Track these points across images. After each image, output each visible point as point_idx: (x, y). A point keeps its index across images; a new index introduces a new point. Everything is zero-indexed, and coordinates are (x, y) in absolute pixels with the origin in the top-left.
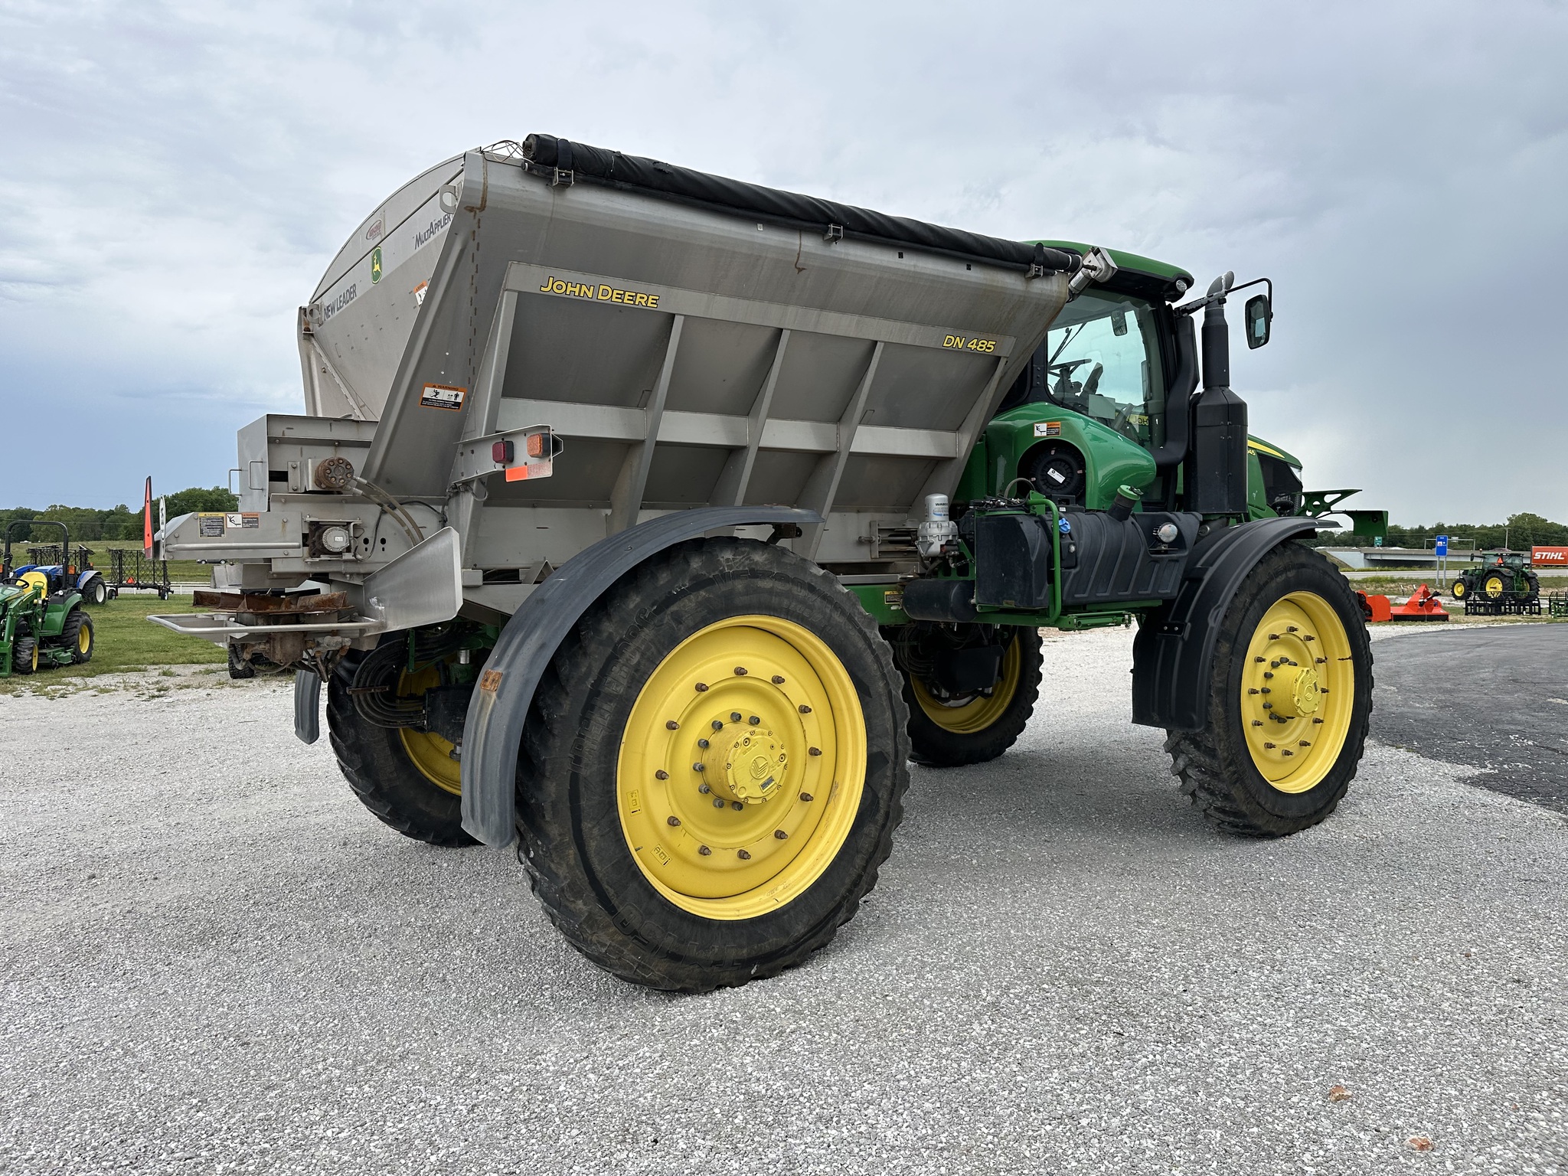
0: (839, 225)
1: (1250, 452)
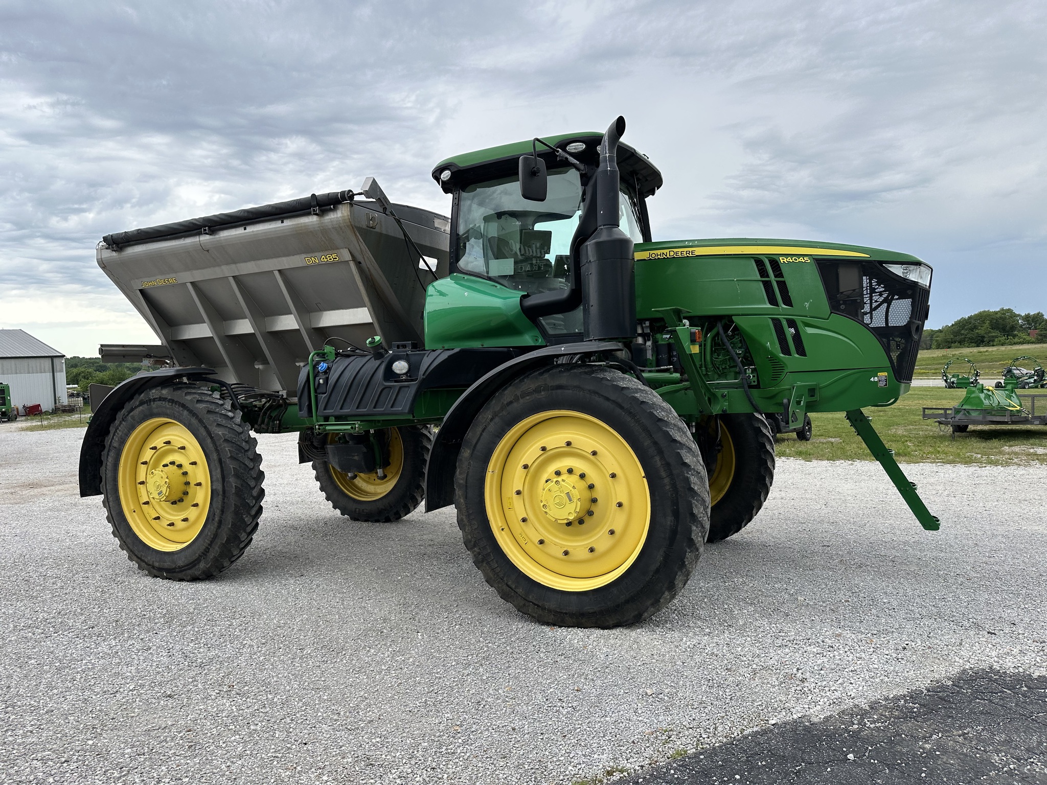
0: (206, 227)
1: (801, 259)
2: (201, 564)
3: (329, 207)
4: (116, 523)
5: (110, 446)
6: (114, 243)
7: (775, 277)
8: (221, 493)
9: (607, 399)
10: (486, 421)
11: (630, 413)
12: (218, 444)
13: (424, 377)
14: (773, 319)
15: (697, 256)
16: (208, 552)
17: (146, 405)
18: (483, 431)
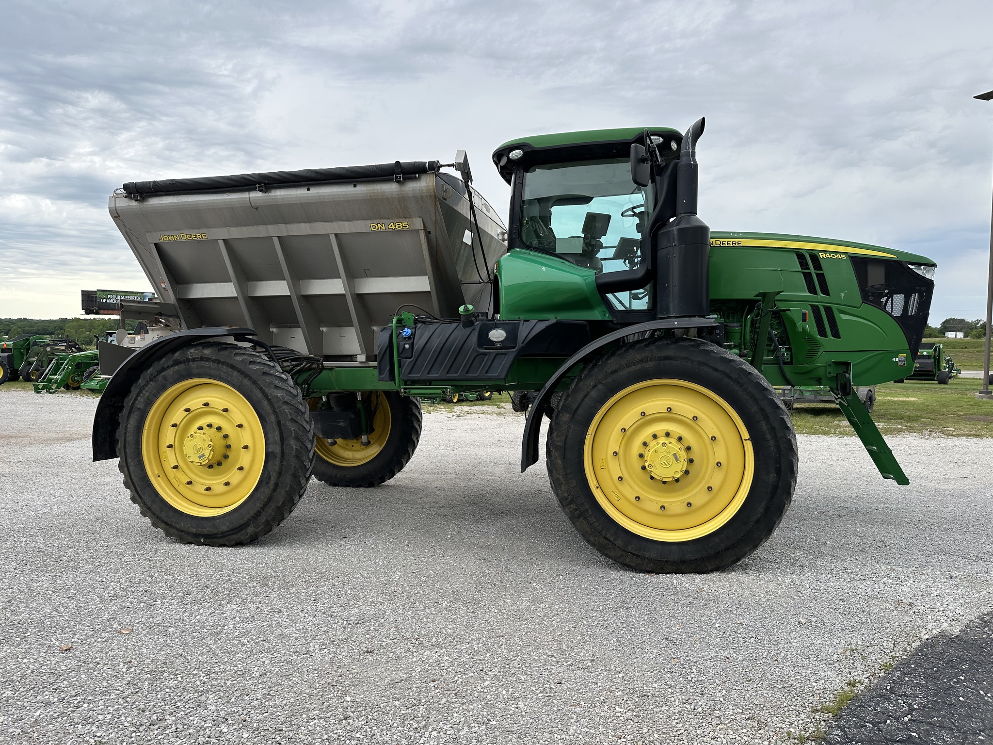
1: (838, 256)
2: (249, 528)
3: (414, 176)
4: (139, 489)
5: (132, 407)
6: (138, 192)
7: (815, 269)
8: (279, 455)
9: (716, 370)
10: (588, 387)
11: (739, 382)
12: (276, 406)
13: (523, 345)
14: (812, 306)
15: (743, 246)
16: (259, 516)
17: (183, 365)
18: (585, 396)
